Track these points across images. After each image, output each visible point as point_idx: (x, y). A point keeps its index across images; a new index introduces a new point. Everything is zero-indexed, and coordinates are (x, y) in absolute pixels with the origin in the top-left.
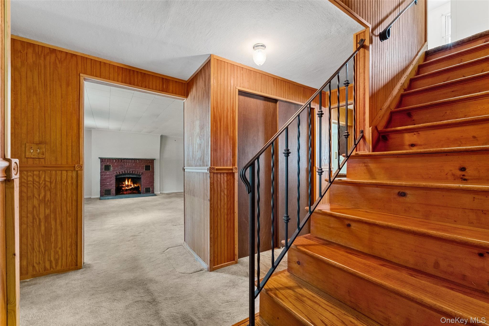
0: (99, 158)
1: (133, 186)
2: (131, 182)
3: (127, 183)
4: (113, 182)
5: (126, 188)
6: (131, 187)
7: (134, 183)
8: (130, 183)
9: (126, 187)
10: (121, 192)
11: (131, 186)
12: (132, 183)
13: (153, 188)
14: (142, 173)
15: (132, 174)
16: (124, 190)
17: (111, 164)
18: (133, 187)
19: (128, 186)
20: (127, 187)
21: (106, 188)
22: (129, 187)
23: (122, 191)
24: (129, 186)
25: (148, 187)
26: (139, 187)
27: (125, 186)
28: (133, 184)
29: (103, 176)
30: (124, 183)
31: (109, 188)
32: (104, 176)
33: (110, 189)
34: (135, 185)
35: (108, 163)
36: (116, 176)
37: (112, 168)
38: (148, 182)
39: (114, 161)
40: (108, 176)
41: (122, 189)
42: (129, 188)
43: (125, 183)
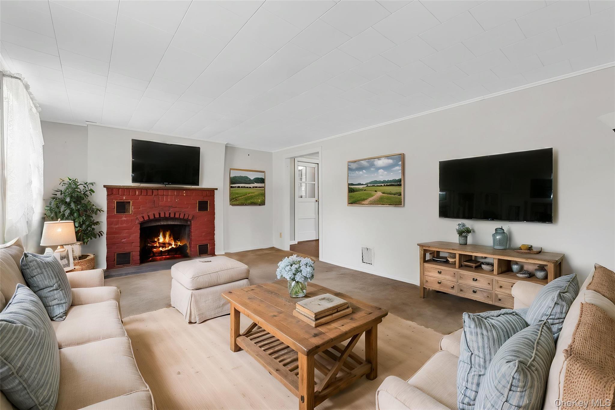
0: (105, 186)
1: (174, 245)
2: (170, 237)
3: (161, 240)
4: (136, 235)
5: (161, 249)
6: (170, 247)
7: (175, 240)
8: (167, 240)
9: (159, 247)
10: (151, 257)
11: (170, 244)
12: (172, 238)
13: (213, 245)
14: (193, 217)
15: (174, 219)
16: (156, 253)
17: (131, 200)
18: (174, 247)
19: (164, 245)
20: (163, 247)
21: (121, 251)
22: (165, 247)
23: (152, 255)
24: (167, 245)
25: (204, 243)
26: (185, 245)
27: (158, 245)
28: (175, 242)
29: (113, 226)
30: (156, 240)
31: (127, 249)
32: (116, 225)
33: (127, 251)
34: (179, 244)
35: (124, 198)
36: (141, 224)
37: (131, 208)
38: (204, 234)
39: (137, 193)
40: (125, 225)
41: (153, 252)
42: (167, 249)
43: (158, 240)
